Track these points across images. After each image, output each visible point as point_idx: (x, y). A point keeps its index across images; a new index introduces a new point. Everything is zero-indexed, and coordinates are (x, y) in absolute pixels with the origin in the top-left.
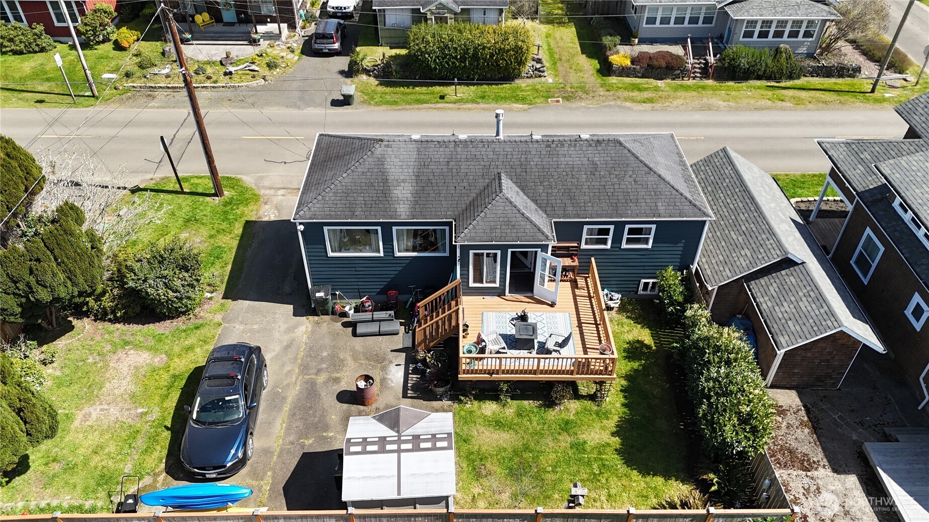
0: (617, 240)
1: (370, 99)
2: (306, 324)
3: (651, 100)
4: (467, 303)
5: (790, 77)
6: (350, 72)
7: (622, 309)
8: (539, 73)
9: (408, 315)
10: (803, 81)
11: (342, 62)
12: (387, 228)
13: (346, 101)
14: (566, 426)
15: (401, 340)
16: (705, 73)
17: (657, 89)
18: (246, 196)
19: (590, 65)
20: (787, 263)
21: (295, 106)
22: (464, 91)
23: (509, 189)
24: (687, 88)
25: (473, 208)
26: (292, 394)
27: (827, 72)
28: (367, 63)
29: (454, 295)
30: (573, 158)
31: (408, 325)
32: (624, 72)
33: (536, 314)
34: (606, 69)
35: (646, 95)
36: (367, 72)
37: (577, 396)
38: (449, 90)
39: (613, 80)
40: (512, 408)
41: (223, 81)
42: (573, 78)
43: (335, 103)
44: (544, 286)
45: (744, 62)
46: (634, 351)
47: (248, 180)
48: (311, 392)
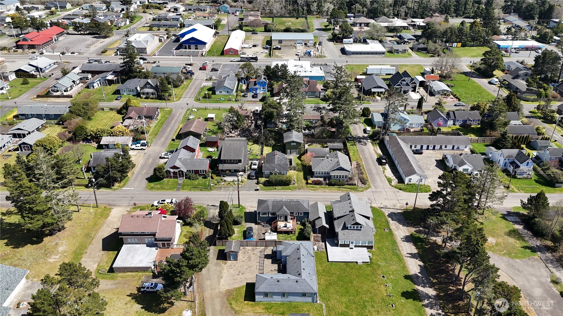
0: (298, 214)
1: (262, 189)
2: (257, 226)
3: (315, 190)
4: (279, 223)
5: (343, 186)
6: (258, 183)
7: (300, 224)
8: (294, 184)
9: (271, 225)
10: (345, 186)
11: (256, 181)
12: (268, 212)
13: (258, 190)
14: (290, 237)
15: (270, 228)
16: (326, 184)
17: (317, 187)
18: (244, 208)
19: (304, 182)
20: (319, 218)
21: (248, 191)
22: (279, 187)
23: (284, 207)
24: (322, 187)
25: (279, 210)
26: (257, 233)
27: (350, 185)
28: (261, 182)
29: (277, 221)
30: (292, 203)
31: (271, 226)
32: (310, 184)
33: (287, 223)
34: (307, 183)
35: (314, 189)
36: (261, 183)
37: (292, 233)
38: (277, 187)
39: (309, 185)
40: (284, 235)
41: (234, 185)
42: (301, 185)
43: (256, 190)
44: (288, 220)
45: (333, 183)
46: (301, 229)
47: (243, 205)
48: (259, 233)
